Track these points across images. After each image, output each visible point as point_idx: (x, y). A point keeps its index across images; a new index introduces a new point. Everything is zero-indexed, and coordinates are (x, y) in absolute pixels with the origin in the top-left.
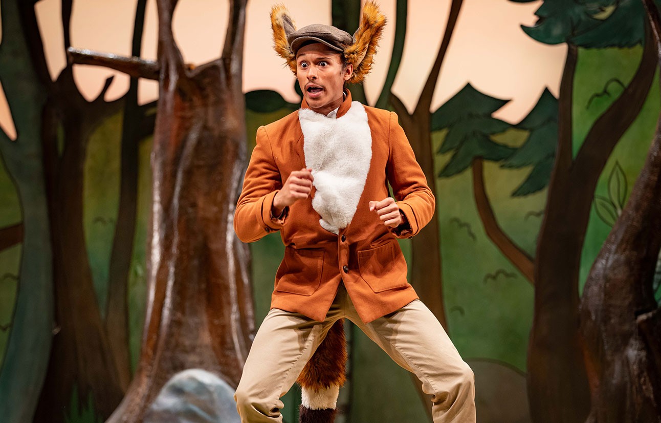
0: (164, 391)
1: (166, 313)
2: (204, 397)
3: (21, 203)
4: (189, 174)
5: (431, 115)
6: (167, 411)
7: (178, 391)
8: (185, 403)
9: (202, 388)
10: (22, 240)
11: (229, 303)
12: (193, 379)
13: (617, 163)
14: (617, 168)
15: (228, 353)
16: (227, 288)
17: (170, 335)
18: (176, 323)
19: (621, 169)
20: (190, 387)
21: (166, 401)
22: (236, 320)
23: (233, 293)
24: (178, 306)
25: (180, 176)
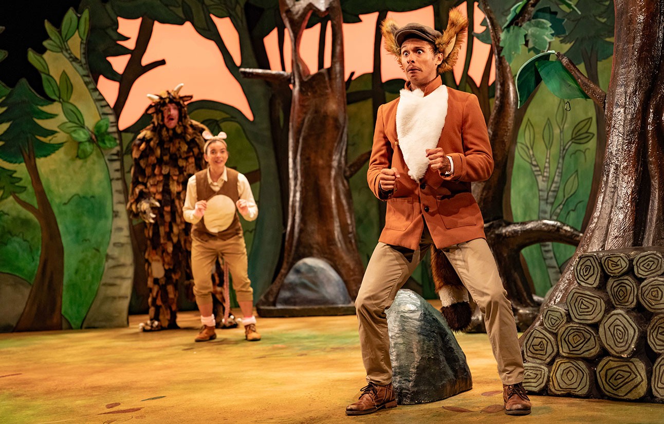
0: (292, 271)
1: (296, 226)
2: (311, 275)
3: (258, 158)
4: (304, 139)
5: (489, 87)
6: (291, 283)
7: (298, 271)
8: (300, 278)
9: (311, 269)
10: (260, 180)
11: (332, 217)
12: (305, 264)
13: (529, 120)
14: (529, 123)
15: (332, 247)
16: (330, 207)
17: (299, 237)
18: (301, 231)
19: (531, 123)
20: (303, 269)
21: (292, 277)
22: (337, 227)
23: (335, 211)
24: (303, 220)
25: (301, 141)
